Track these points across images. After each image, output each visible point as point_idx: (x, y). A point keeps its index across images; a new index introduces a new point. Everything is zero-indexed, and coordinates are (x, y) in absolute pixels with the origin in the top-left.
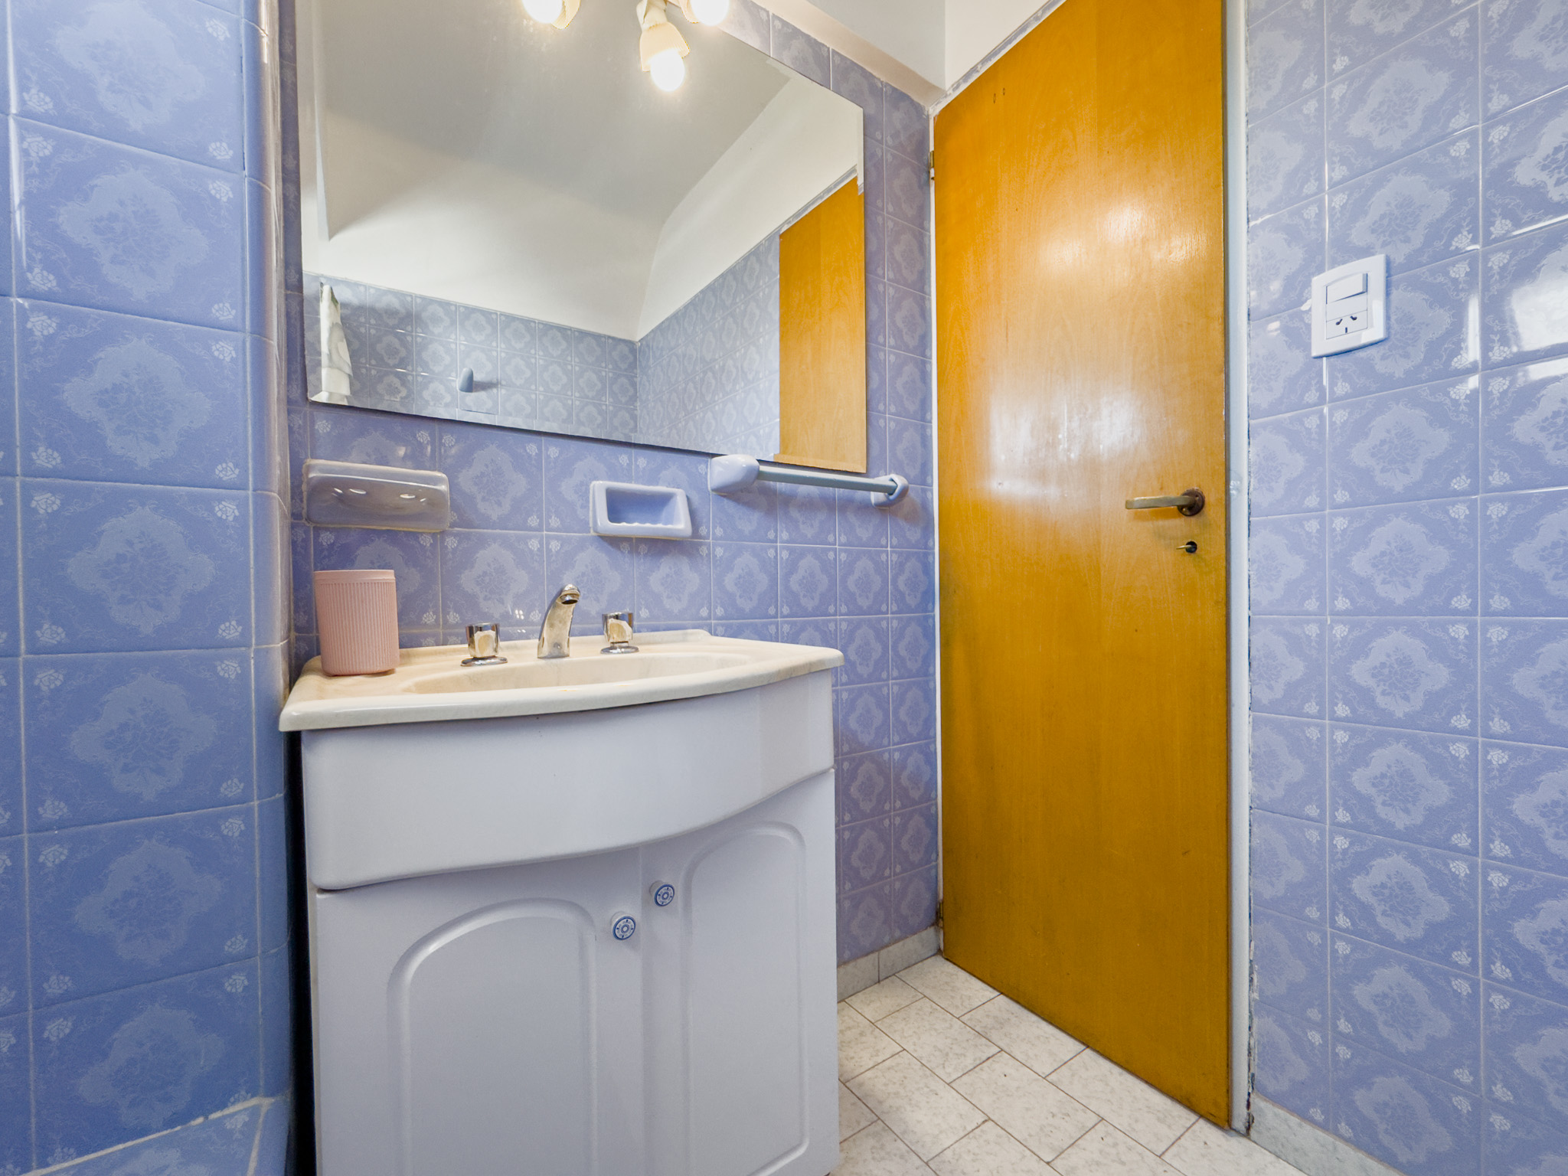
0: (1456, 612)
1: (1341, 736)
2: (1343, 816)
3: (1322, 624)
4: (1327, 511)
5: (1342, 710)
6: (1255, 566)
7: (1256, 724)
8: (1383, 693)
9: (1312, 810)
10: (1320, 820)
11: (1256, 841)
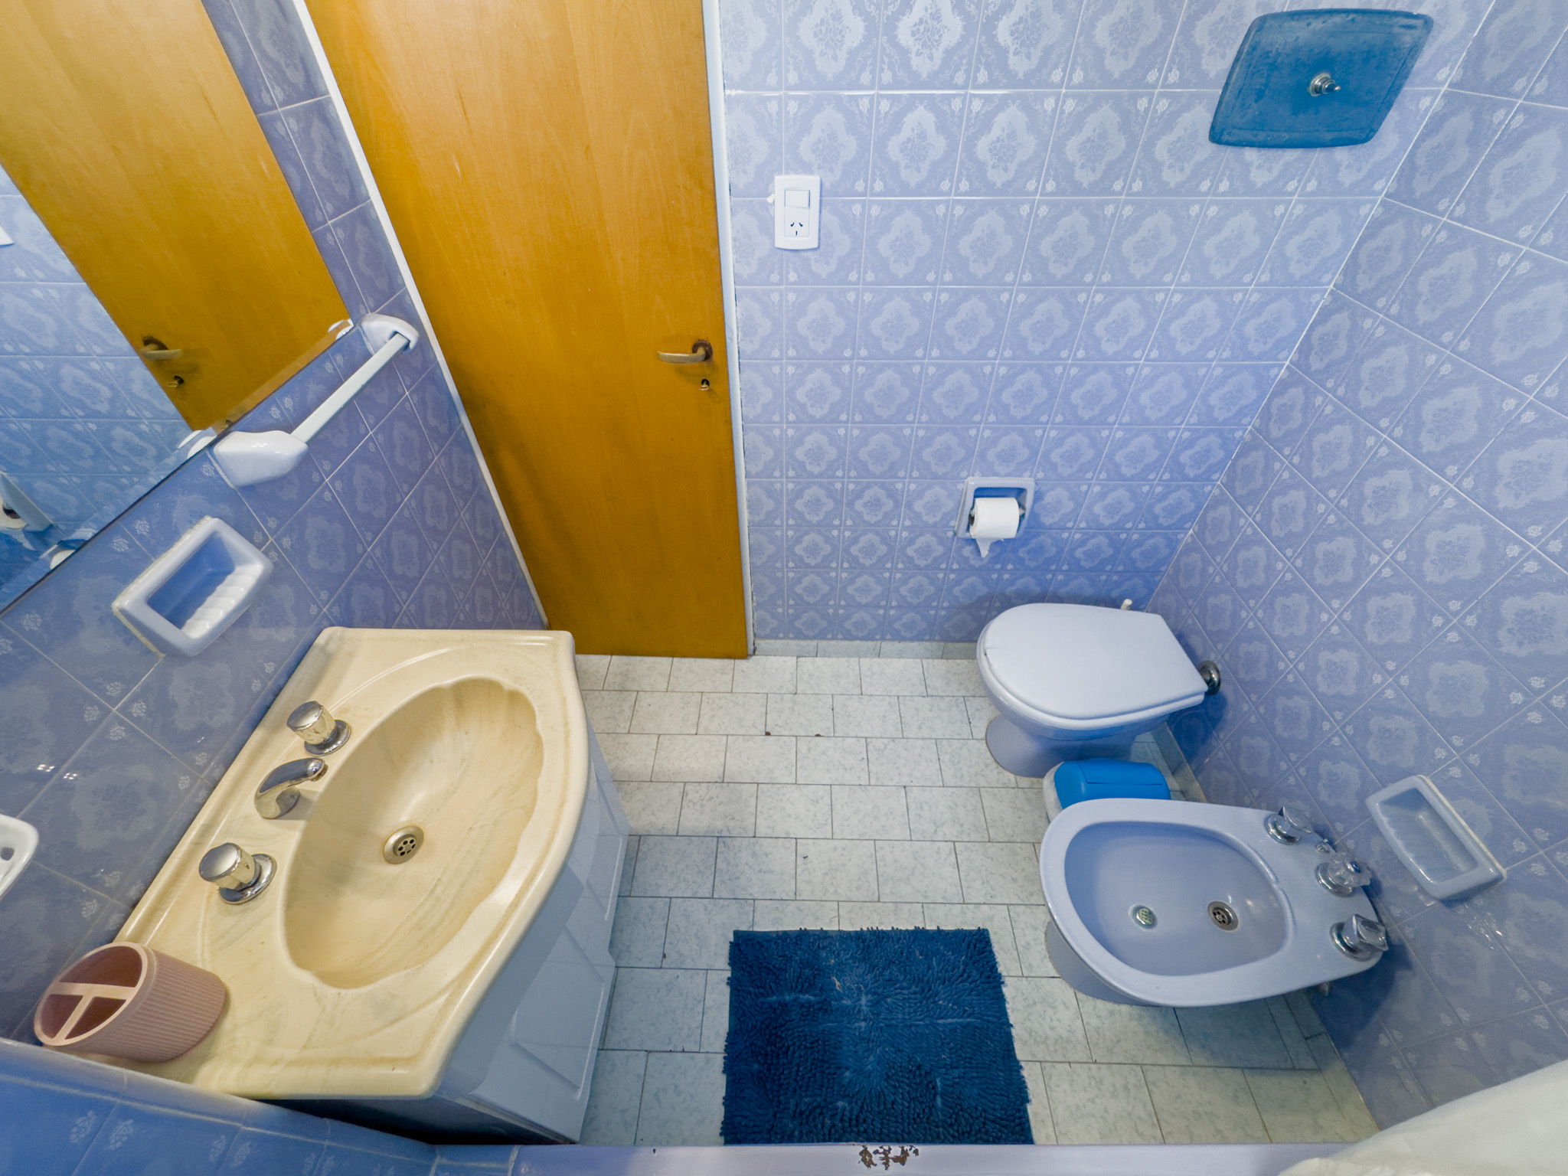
0: (841, 422)
1: (791, 486)
2: (791, 522)
3: (781, 429)
4: (784, 361)
5: (791, 473)
6: (744, 393)
7: (749, 484)
8: (810, 463)
9: (778, 522)
10: (782, 525)
11: (752, 541)
